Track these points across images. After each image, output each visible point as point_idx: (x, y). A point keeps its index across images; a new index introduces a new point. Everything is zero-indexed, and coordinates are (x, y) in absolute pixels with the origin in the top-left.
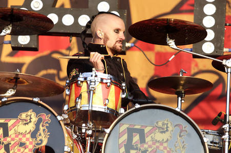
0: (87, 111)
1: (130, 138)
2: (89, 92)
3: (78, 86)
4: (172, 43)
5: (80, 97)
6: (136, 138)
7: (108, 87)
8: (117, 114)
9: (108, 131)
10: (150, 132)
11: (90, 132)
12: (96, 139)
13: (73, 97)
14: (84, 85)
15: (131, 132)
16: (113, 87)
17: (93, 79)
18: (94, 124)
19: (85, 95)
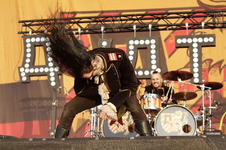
0: (148, 109)
1: (165, 119)
2: (148, 101)
3: (144, 100)
4: (180, 80)
5: (145, 104)
6: (168, 119)
7: (156, 99)
8: (160, 110)
9: (156, 117)
10: (173, 116)
11: (150, 118)
12: (152, 120)
13: (142, 104)
14: (146, 99)
15: (165, 116)
16: (158, 99)
17: (149, 96)
18: (151, 114)
19: (147, 103)
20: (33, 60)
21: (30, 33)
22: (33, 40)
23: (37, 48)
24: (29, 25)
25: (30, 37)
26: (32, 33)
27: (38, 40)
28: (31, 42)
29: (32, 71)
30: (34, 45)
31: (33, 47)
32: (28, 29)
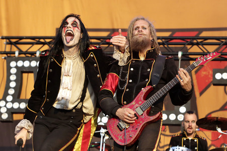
4: (219, 130)
20: (18, 91)
21: (17, 54)
22: (20, 64)
23: (25, 75)
24: (16, 44)
25: (17, 60)
26: (19, 54)
27: (27, 64)
28: (16, 67)
29: (16, 105)
30: (21, 71)
31: (20, 73)
32: (14, 49)
